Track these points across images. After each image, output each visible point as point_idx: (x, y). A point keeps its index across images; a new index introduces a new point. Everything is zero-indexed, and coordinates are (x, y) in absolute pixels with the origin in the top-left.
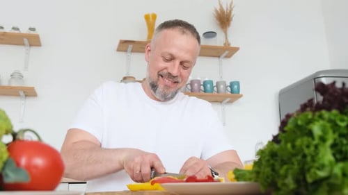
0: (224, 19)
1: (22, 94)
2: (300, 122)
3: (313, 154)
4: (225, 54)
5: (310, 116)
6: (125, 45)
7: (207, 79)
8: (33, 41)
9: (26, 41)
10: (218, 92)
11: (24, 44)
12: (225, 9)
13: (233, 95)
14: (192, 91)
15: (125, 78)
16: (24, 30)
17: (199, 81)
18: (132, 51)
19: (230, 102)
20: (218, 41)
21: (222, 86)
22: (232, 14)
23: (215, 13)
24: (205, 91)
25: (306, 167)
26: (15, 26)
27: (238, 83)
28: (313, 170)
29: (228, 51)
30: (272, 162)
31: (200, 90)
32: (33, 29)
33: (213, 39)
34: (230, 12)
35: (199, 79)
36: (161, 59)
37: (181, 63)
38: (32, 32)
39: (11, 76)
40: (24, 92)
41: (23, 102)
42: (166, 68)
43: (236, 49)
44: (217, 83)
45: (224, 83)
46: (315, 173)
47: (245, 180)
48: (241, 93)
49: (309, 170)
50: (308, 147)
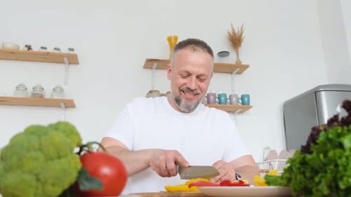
0: (236, 41)
1: (62, 105)
2: (330, 136)
3: (345, 164)
4: (236, 71)
5: (339, 131)
6: (151, 63)
7: (221, 93)
8: (72, 59)
9: (66, 59)
10: (231, 103)
11: (64, 63)
12: (236, 31)
13: (244, 106)
14: (208, 103)
15: (151, 92)
16: (64, 50)
17: (214, 94)
18: (157, 68)
19: (241, 112)
20: (231, 60)
21: (234, 99)
22: (243, 36)
23: (228, 35)
24: (220, 103)
25: (339, 175)
26: (57, 47)
27: (248, 96)
28: (345, 179)
29: (239, 68)
30: (302, 169)
31: (215, 101)
32: (71, 50)
33: (227, 58)
34: (241, 35)
35: (214, 92)
36: (180, 76)
37: (198, 77)
38: (72, 52)
39: (54, 90)
40: (65, 104)
41: (63, 112)
42: (185, 84)
43: (246, 67)
44: (230, 96)
45: (237, 96)
46: (348, 181)
47: (275, 185)
48: (251, 104)
49: (341, 178)
50: (340, 158)
